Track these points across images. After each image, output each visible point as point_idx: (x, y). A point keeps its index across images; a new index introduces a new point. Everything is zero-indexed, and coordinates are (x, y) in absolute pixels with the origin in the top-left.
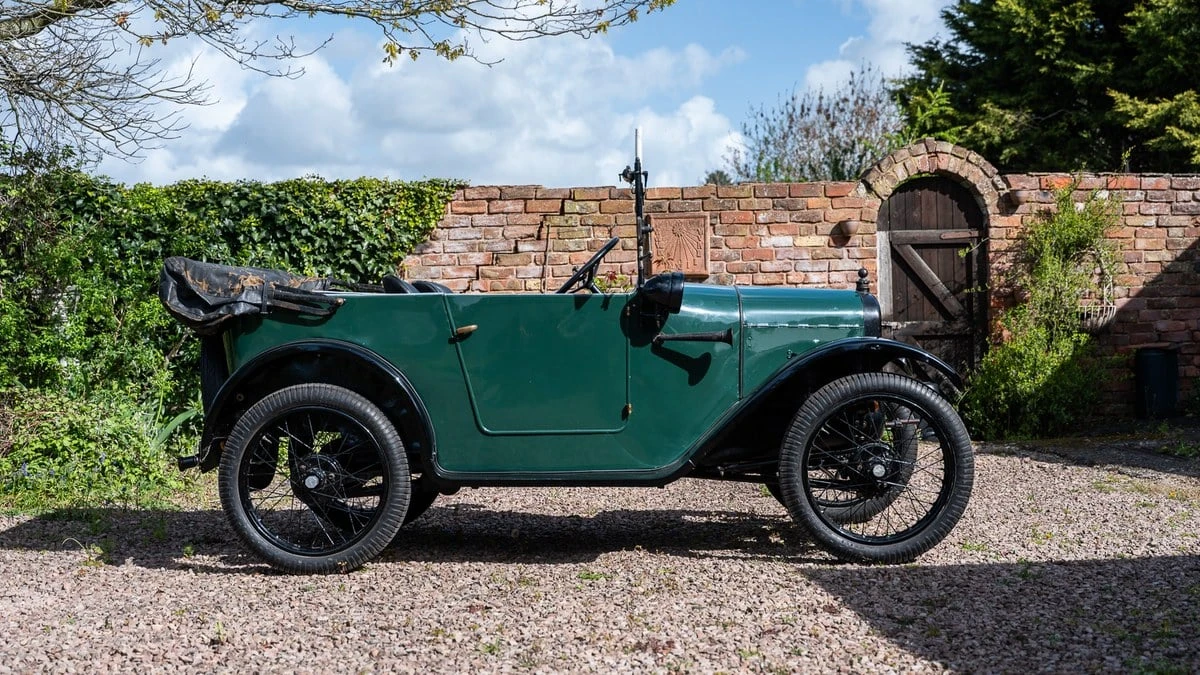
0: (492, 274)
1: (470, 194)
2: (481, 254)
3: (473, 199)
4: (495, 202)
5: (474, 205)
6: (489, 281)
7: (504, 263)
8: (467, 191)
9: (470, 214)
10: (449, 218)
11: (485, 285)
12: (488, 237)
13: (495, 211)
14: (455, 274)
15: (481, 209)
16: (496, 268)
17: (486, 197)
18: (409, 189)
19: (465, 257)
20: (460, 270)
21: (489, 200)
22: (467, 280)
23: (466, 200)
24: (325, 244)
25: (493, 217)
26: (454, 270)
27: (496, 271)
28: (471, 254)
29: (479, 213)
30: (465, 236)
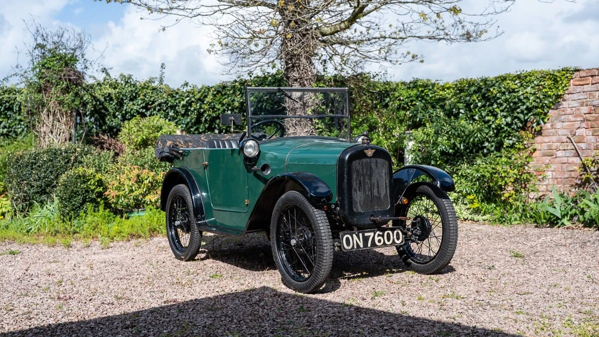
0: (591, 119)
1: (582, 74)
2: (587, 107)
3: (584, 77)
4: (594, 77)
5: (584, 80)
6: (589, 123)
7: (597, 112)
8: (581, 72)
9: (582, 85)
10: (571, 88)
11: (587, 125)
12: (591, 97)
13: (594, 82)
14: (573, 119)
15: (587, 82)
16: (593, 115)
17: (590, 74)
18: (551, 74)
19: (578, 109)
20: (576, 117)
21: (592, 76)
22: (580, 122)
23: (581, 77)
24: (508, 107)
25: (593, 86)
26: (573, 117)
27: (593, 117)
28: (581, 108)
29: (586, 84)
30: (579, 98)
